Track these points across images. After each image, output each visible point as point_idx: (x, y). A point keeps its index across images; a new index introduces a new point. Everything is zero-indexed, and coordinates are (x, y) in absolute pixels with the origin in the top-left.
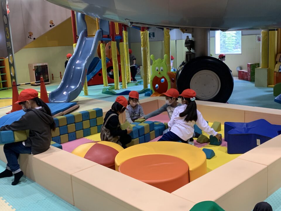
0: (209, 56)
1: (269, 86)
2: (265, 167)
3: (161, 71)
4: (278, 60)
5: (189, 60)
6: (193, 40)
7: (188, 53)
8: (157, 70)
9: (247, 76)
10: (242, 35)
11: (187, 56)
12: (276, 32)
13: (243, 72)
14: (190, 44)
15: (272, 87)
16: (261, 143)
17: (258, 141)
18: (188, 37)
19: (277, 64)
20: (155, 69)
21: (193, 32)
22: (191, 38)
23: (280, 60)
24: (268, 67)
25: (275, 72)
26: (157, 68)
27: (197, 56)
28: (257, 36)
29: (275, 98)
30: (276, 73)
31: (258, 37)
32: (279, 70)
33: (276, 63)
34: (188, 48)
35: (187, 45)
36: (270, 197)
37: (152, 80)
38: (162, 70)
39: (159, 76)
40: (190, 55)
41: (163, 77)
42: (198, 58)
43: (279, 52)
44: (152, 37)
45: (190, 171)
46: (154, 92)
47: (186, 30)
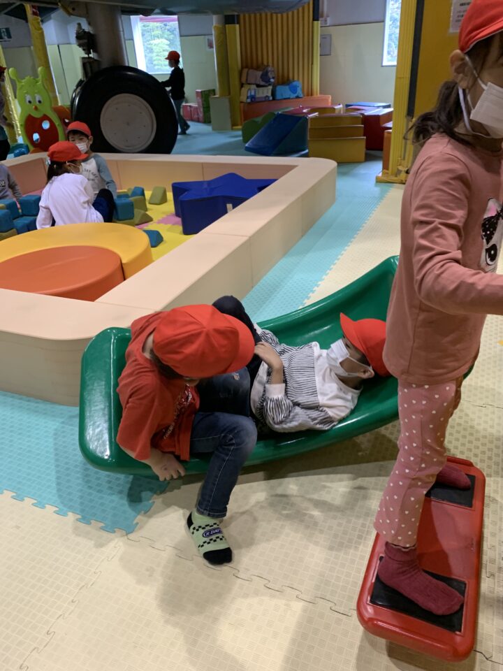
0: (127, 65)
1: (234, 127)
2: (245, 239)
3: (38, 103)
4: (244, 80)
5: (90, 75)
6: (92, 32)
7: (86, 61)
8: (30, 102)
9: (198, 114)
10: (181, 36)
11: (84, 65)
12: (237, 26)
13: (190, 106)
14: (86, 41)
15: (238, 130)
16: (234, 207)
17: (229, 206)
18: (79, 24)
19: (243, 89)
20: (25, 99)
21: (87, 13)
22: (86, 27)
23: (247, 80)
24: (229, 94)
25: (241, 102)
26: (28, 98)
27: (105, 65)
28: (207, 37)
29: (247, 145)
30: (242, 104)
31: (208, 39)
32: (248, 98)
33: (242, 85)
34: (84, 50)
35: (81, 41)
36: (256, 286)
37: (23, 123)
38: (40, 102)
39: (37, 115)
40: (90, 63)
41: (45, 118)
42: (106, 69)
43: (244, 65)
44: (6, 38)
45: (125, 264)
46: (31, 148)
47: (73, 9)
